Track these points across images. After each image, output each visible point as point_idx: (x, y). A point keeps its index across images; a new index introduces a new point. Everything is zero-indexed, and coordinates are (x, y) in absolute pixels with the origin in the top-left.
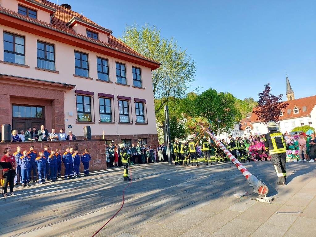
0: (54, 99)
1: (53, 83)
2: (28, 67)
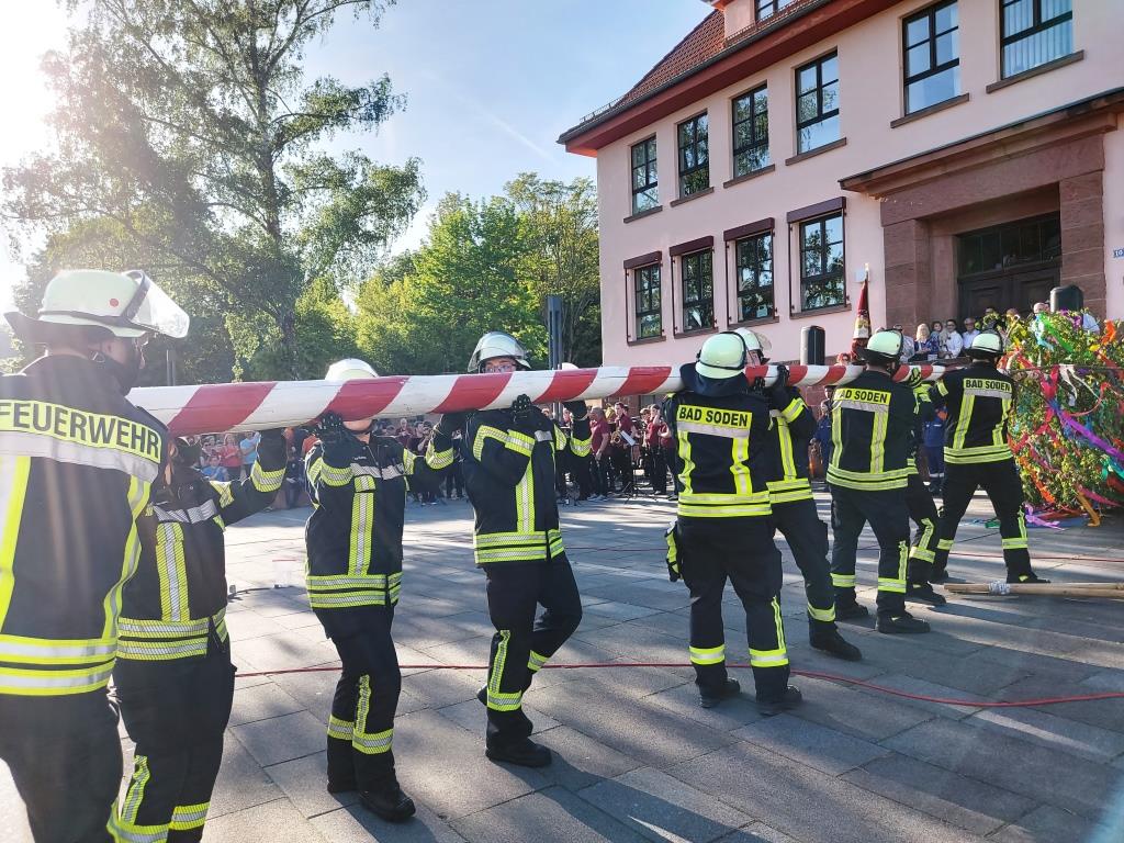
0: (1054, 181)
1: (1020, 124)
2: (965, 98)
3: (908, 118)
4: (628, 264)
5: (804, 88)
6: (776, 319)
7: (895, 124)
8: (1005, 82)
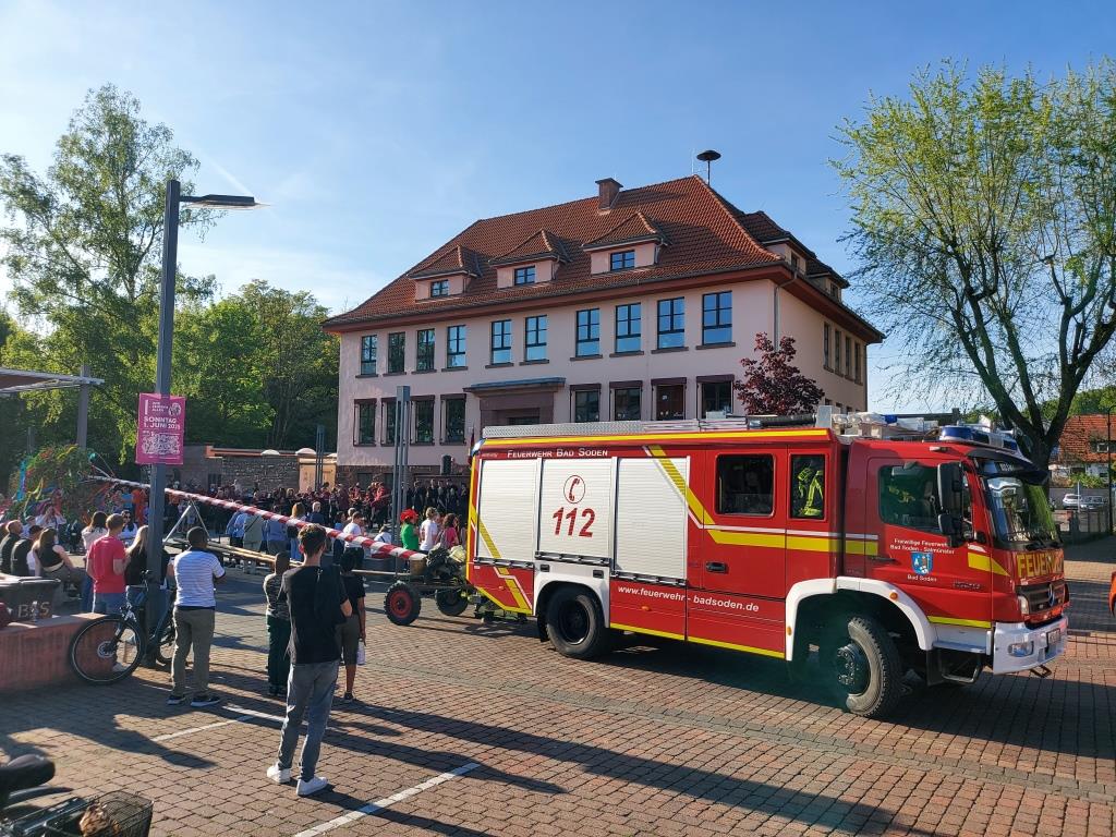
0: (538, 407)
2: (512, 364)
3: (493, 365)
4: (356, 401)
5: (451, 338)
6: (433, 444)
7: (487, 367)
8: (526, 362)
